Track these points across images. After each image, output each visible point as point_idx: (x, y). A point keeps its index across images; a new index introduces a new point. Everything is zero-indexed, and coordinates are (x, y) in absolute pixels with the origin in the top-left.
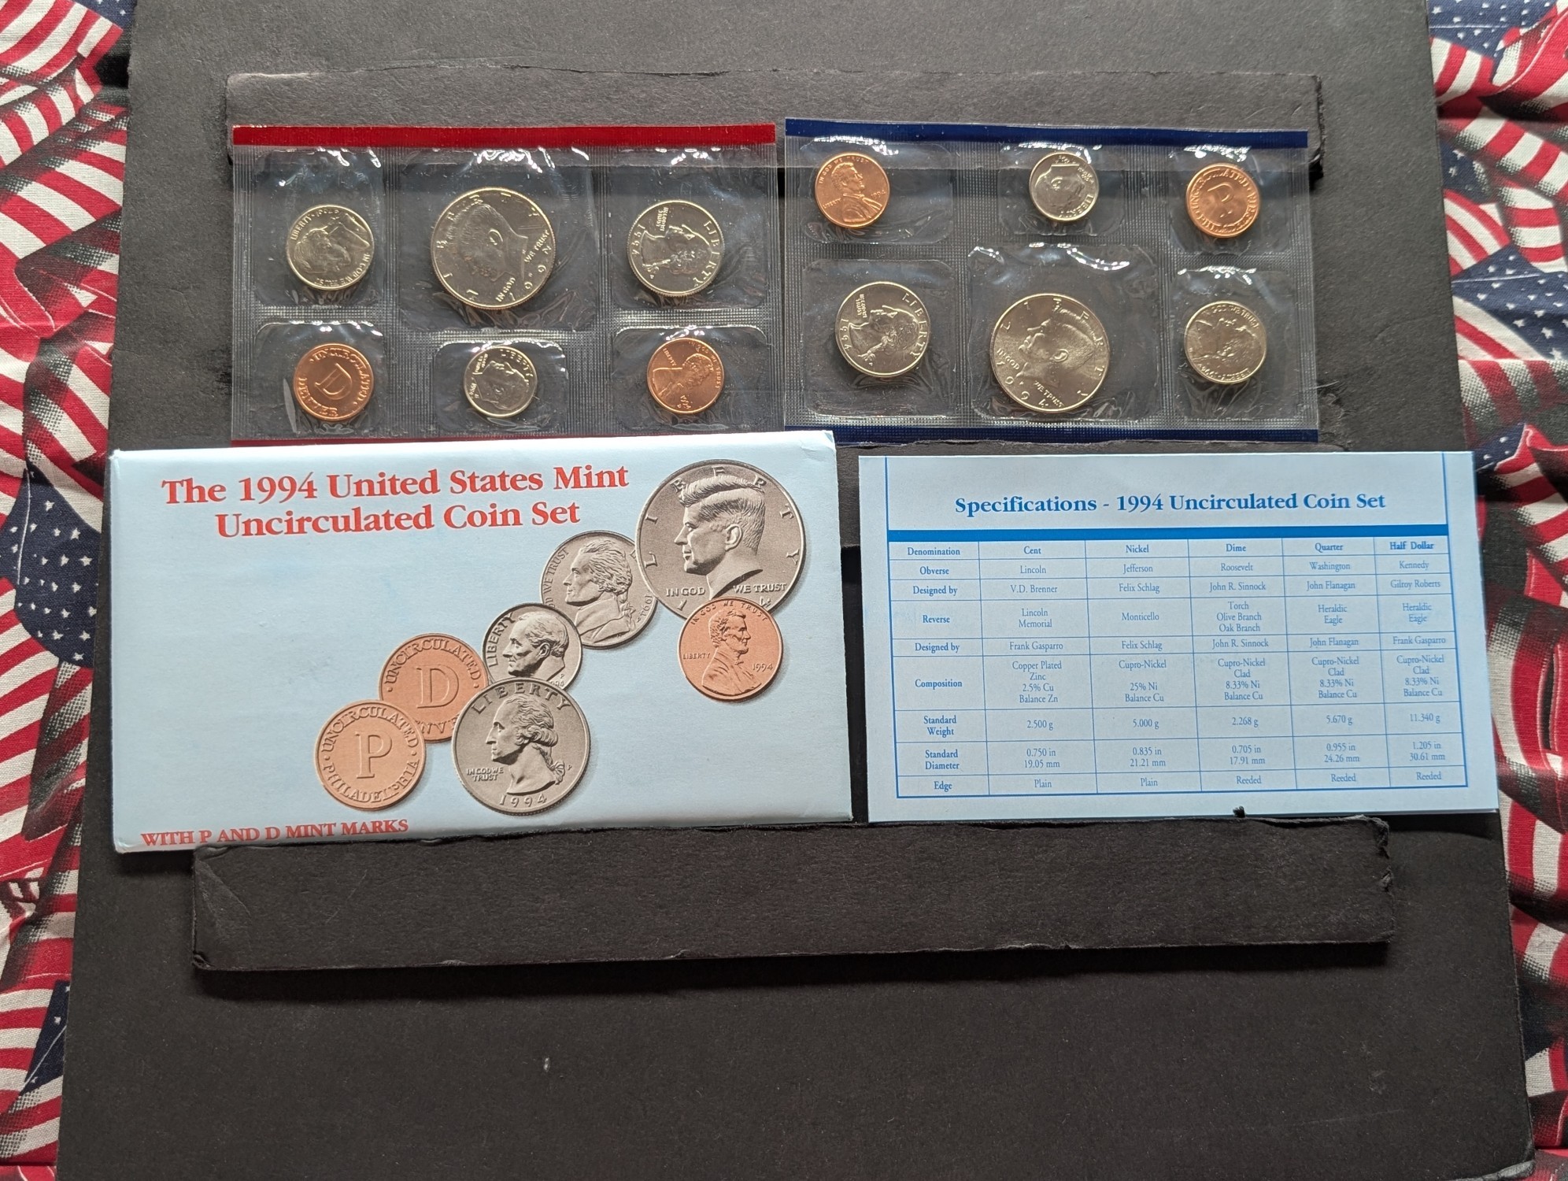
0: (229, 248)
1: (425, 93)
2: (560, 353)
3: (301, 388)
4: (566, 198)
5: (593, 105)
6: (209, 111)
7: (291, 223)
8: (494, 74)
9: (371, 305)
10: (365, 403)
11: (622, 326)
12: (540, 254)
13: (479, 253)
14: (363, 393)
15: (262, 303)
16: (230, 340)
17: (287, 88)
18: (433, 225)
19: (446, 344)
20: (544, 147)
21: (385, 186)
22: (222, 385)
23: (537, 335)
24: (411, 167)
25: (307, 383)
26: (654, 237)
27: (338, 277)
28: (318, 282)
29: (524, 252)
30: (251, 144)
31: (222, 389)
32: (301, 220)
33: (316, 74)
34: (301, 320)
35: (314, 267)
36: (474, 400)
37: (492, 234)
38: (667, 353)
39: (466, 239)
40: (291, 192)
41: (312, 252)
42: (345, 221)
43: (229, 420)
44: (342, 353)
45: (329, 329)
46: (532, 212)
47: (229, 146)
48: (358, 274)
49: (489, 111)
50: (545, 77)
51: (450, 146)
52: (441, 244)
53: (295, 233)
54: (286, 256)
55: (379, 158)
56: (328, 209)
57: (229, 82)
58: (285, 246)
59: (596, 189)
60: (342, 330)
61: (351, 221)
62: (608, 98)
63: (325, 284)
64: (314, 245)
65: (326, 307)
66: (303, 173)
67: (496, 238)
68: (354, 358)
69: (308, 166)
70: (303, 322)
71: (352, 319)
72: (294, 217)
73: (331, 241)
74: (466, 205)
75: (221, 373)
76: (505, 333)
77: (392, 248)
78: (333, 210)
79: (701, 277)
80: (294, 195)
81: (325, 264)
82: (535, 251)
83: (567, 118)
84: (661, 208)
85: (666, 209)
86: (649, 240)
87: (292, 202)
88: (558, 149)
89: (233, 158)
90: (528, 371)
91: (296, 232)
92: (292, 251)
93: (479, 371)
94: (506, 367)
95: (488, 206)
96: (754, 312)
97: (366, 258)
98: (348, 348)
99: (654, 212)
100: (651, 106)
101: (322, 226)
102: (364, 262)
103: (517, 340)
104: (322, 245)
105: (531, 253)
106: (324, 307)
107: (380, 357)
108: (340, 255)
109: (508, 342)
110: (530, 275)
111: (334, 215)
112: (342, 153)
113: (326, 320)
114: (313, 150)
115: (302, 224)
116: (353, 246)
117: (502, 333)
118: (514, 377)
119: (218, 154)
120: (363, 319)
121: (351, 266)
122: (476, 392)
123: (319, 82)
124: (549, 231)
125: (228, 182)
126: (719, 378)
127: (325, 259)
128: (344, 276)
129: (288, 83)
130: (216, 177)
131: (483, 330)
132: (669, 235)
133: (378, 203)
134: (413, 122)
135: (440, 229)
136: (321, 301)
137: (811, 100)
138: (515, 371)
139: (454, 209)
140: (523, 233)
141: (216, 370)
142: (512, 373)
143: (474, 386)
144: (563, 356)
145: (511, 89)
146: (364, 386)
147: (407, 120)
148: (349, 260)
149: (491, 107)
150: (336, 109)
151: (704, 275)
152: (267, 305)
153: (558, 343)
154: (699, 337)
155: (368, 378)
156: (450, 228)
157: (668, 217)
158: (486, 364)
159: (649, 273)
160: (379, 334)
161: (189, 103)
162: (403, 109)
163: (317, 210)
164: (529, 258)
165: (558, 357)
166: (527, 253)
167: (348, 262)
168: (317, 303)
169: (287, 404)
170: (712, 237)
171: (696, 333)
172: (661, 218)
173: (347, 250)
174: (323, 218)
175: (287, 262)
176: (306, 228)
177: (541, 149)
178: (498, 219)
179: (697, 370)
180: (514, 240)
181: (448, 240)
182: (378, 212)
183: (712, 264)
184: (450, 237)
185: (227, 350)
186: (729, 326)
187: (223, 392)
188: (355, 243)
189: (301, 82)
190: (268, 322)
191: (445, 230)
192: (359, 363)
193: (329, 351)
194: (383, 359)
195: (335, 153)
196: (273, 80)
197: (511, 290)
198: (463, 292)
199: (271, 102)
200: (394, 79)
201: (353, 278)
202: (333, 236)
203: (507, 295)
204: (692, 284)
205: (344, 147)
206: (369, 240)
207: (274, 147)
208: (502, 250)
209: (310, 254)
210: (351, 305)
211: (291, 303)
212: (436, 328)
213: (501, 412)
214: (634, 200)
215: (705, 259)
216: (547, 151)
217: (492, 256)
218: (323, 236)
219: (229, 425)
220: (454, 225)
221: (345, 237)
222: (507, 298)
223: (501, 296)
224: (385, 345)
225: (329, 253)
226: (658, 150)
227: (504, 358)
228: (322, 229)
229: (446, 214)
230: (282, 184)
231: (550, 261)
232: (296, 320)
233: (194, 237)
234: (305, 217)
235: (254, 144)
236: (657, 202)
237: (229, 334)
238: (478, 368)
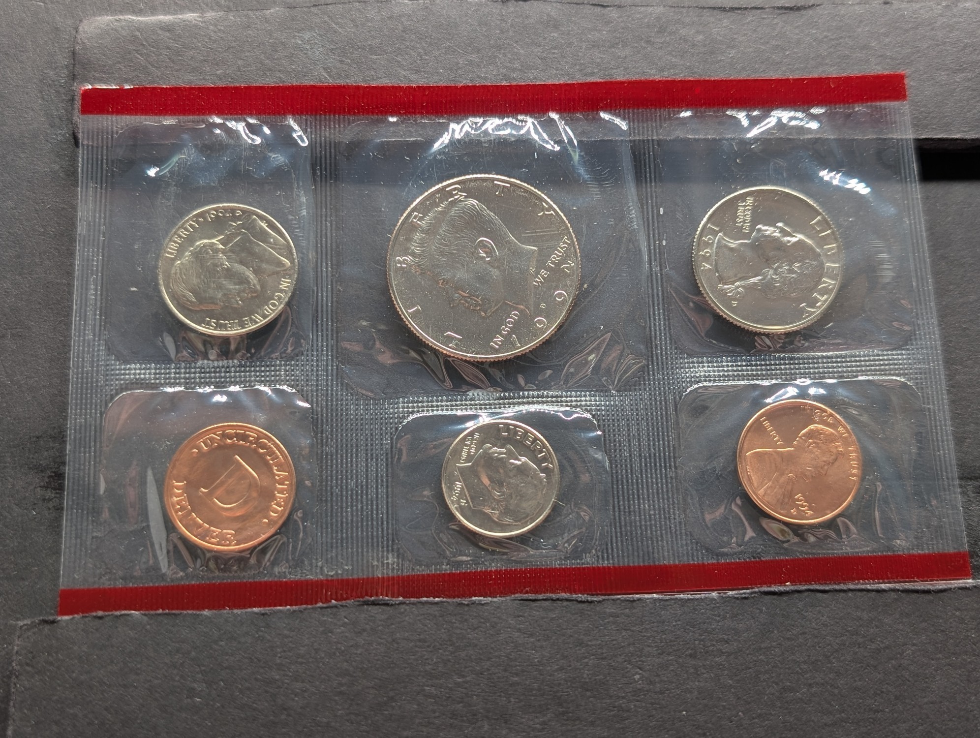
0: (70, 274)
1: (374, 37)
2: (593, 428)
3: (177, 495)
4: (595, 190)
5: (627, 51)
6: (51, 73)
7: (167, 232)
8: (476, 11)
9: (292, 359)
10: (281, 522)
11: (691, 383)
12: (557, 275)
13: (462, 274)
14: (278, 504)
15: (117, 359)
16: (65, 418)
17: (168, 34)
18: (391, 234)
19: (411, 417)
20: (559, 111)
21: (314, 173)
22: (49, 494)
23: (557, 401)
24: (354, 147)
25: (186, 489)
26: (733, 244)
27: (238, 315)
28: (208, 323)
29: (532, 270)
30: (108, 113)
31: (50, 500)
32: (182, 227)
33: (210, 15)
34: (179, 384)
35: (201, 300)
36: (461, 509)
37: (482, 245)
38: (766, 424)
39: (442, 254)
40: (168, 185)
41: (198, 276)
42: (250, 227)
43: (57, 553)
44: (244, 437)
45: (223, 399)
46: (543, 209)
47: (76, 119)
48: (272, 311)
49: (471, 63)
50: (552, 13)
51: (415, 113)
52: (402, 260)
53: (172, 248)
54: (157, 285)
55: (305, 132)
56: (226, 209)
57: (81, 28)
58: (156, 267)
59: (640, 176)
60: (247, 401)
61: (261, 228)
62: (648, 42)
63: (219, 326)
64: (202, 266)
65: (221, 363)
66: (186, 156)
67: (490, 253)
68: (263, 446)
69: (196, 146)
70: (182, 389)
71: (261, 382)
72: (172, 222)
73: (229, 259)
74: (441, 200)
75: (49, 473)
76: (504, 398)
77: (326, 269)
78: (233, 210)
79: (813, 303)
80: (172, 189)
81: (220, 295)
82: (548, 269)
83: (589, 70)
84: (743, 197)
85: (750, 200)
86: (726, 246)
87: (168, 200)
88: (578, 115)
89: (80, 136)
90: (544, 459)
91: (173, 246)
92: (167, 277)
93: (467, 461)
94: (510, 455)
95: (474, 202)
96: (900, 356)
97: (286, 284)
98: (254, 430)
99: (732, 205)
100: (712, 53)
101: (214, 237)
102: (281, 291)
103: (525, 408)
104: (215, 265)
105: (543, 272)
106: (216, 363)
107: (305, 442)
108: (243, 280)
109: (510, 412)
110: (543, 306)
111: (235, 218)
112: (249, 125)
113: (220, 385)
114: (203, 122)
115: (183, 233)
116: (264, 266)
117: (500, 398)
118: (522, 470)
119: (63, 133)
120: (280, 382)
121: (260, 298)
122: (461, 495)
123: (216, 25)
124: (570, 238)
125: (72, 174)
126: (854, 463)
127: (220, 287)
128: (251, 313)
129: (168, 28)
130: (56, 167)
131: (470, 394)
132: (757, 239)
133: (304, 199)
134: (356, 79)
135: (401, 239)
136: (213, 354)
137: (945, 43)
138: (524, 459)
139: (424, 208)
140: (527, 241)
141: (40, 469)
142: (519, 463)
143: (459, 485)
144: (599, 433)
145: (502, 32)
146: (281, 491)
147: (347, 76)
148: (258, 287)
149: (474, 57)
150: (240, 62)
151: (817, 300)
152: (126, 362)
153: (589, 411)
154: (817, 398)
155: (286, 478)
156: (417, 236)
157: (755, 209)
158: (477, 450)
159: (731, 299)
160: (306, 405)
161: (22, 62)
162: (341, 62)
163: (208, 212)
164: (539, 279)
165: (592, 434)
166: (537, 273)
167: (256, 291)
168: (206, 356)
169: (152, 524)
170: (824, 240)
171: (812, 391)
172: (744, 212)
173: (255, 272)
174: (218, 224)
175: (159, 292)
176: (190, 240)
177: (554, 116)
178: (491, 222)
179: (817, 452)
180: (517, 253)
181: (413, 254)
182: (304, 213)
183: (828, 282)
184: (417, 251)
185: (60, 437)
186: (861, 378)
187: (51, 505)
188: (268, 262)
189: (188, 27)
190: (127, 389)
191: (409, 240)
192: (272, 453)
193: (224, 436)
194: (312, 446)
195: (239, 127)
196: (146, 24)
197: (513, 331)
198: (438, 332)
199: (141, 55)
200: (327, 19)
201: (265, 316)
202: (232, 250)
203: (507, 337)
204: (799, 314)
205: (251, 115)
206: (289, 256)
207: (143, 117)
208: (498, 268)
209: (195, 281)
210: (261, 359)
211: (163, 358)
212: (393, 392)
213: (503, 528)
214: (697, 190)
215: (819, 273)
216: (561, 118)
217: (482, 278)
218: (216, 251)
219: (58, 561)
220: (422, 232)
221: (251, 253)
222: (507, 343)
223: (499, 339)
224: (315, 423)
225: (226, 277)
226: (728, 113)
227: (505, 438)
228: (214, 241)
229: (409, 215)
230: (152, 172)
231: (572, 283)
232: (172, 385)
233: (18, 257)
234: (189, 220)
235: (112, 113)
236: (736, 190)
237: (63, 408)
238: (464, 455)
